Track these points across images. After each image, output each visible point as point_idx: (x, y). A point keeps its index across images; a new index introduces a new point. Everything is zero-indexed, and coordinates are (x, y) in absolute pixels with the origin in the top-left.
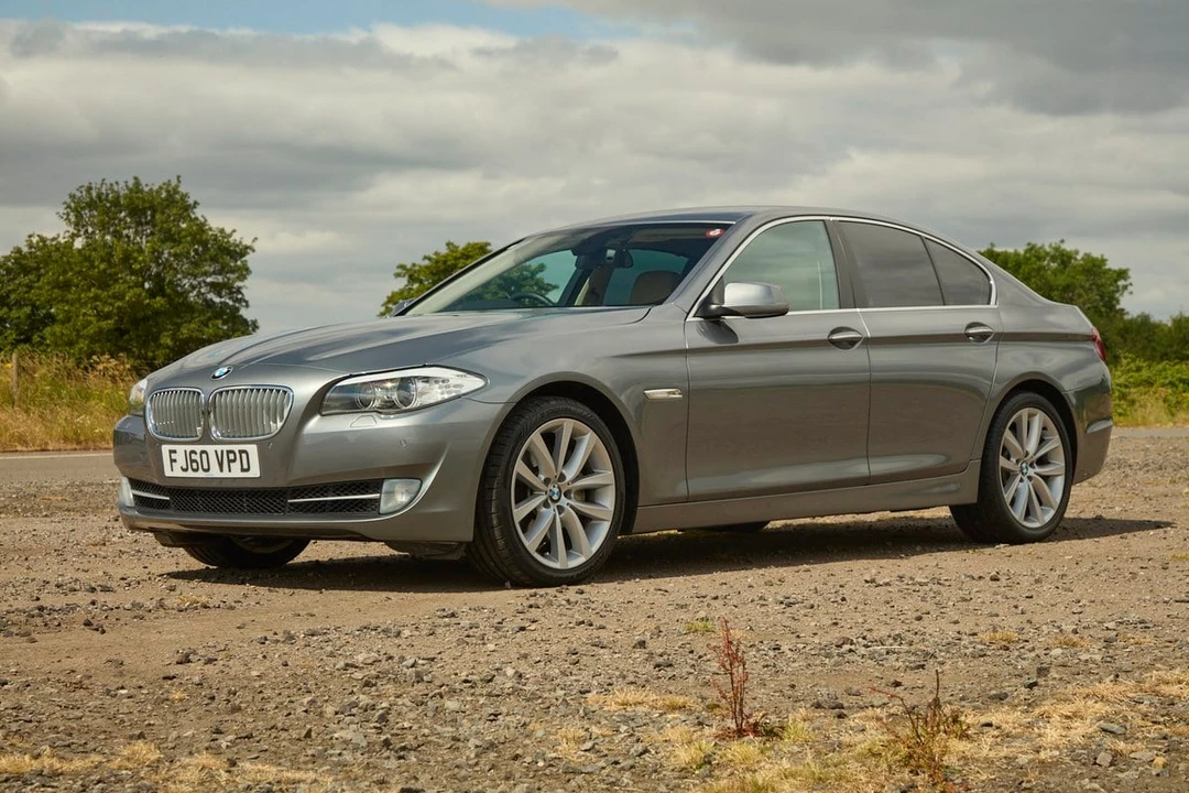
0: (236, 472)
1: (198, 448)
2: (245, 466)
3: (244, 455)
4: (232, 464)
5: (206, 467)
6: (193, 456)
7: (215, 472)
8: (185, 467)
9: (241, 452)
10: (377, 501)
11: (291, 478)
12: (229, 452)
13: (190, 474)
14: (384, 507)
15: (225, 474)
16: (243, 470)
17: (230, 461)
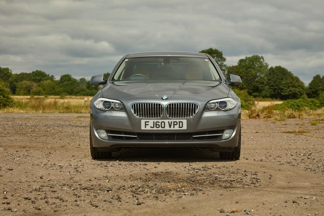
0: (177, 128)
1: (160, 121)
2: (181, 126)
3: (181, 123)
4: (175, 126)
5: (163, 126)
6: (157, 123)
7: (167, 128)
8: (153, 126)
9: (179, 122)
10: (221, 136)
11: (197, 130)
12: (174, 122)
13: (155, 128)
14: (224, 138)
15: (172, 128)
16: (179, 127)
17: (174, 125)
